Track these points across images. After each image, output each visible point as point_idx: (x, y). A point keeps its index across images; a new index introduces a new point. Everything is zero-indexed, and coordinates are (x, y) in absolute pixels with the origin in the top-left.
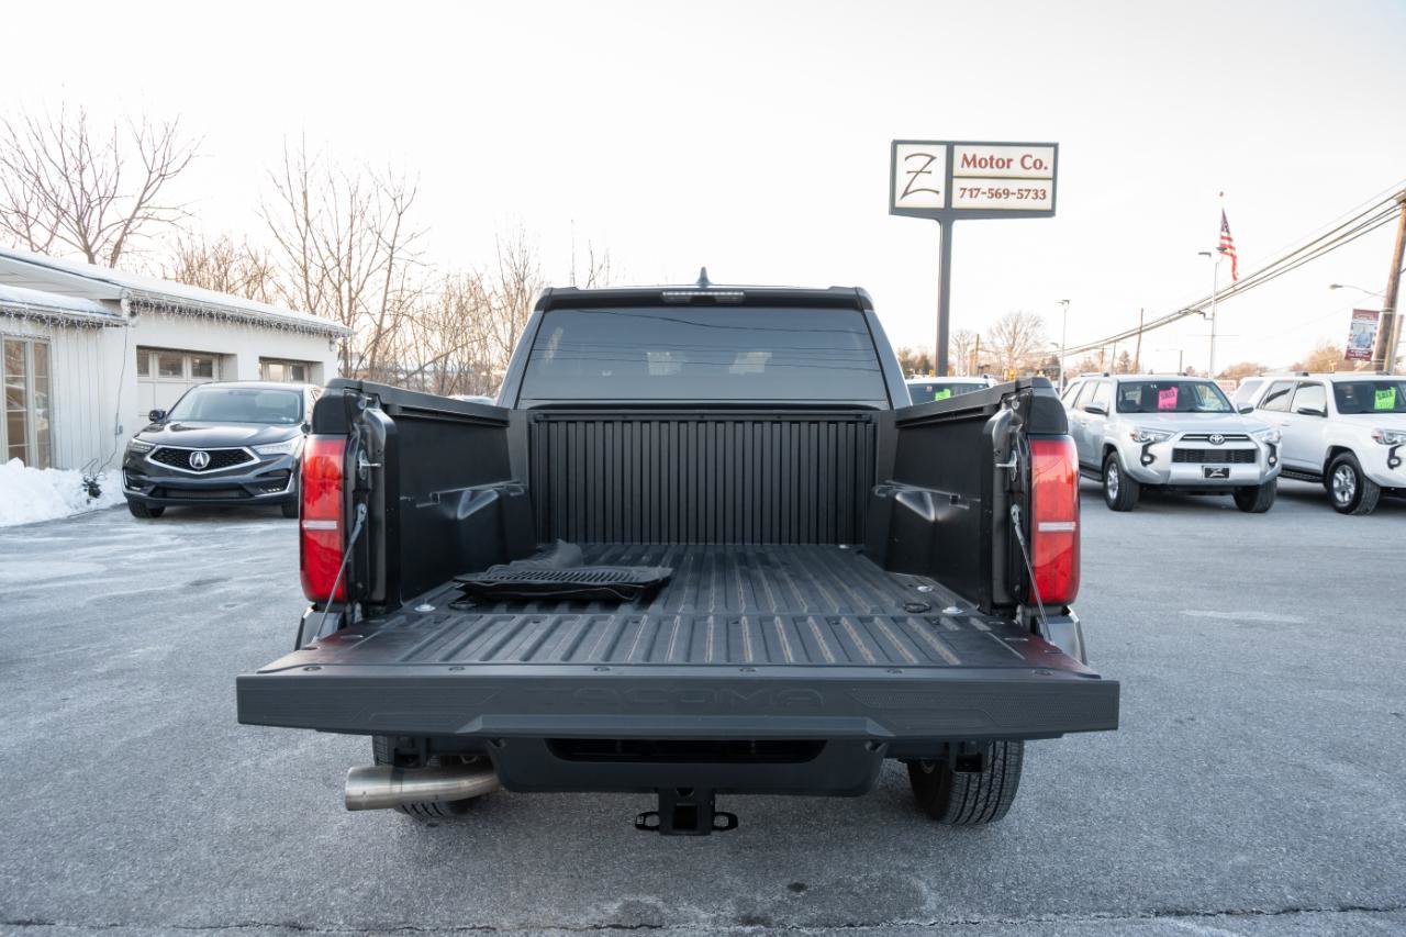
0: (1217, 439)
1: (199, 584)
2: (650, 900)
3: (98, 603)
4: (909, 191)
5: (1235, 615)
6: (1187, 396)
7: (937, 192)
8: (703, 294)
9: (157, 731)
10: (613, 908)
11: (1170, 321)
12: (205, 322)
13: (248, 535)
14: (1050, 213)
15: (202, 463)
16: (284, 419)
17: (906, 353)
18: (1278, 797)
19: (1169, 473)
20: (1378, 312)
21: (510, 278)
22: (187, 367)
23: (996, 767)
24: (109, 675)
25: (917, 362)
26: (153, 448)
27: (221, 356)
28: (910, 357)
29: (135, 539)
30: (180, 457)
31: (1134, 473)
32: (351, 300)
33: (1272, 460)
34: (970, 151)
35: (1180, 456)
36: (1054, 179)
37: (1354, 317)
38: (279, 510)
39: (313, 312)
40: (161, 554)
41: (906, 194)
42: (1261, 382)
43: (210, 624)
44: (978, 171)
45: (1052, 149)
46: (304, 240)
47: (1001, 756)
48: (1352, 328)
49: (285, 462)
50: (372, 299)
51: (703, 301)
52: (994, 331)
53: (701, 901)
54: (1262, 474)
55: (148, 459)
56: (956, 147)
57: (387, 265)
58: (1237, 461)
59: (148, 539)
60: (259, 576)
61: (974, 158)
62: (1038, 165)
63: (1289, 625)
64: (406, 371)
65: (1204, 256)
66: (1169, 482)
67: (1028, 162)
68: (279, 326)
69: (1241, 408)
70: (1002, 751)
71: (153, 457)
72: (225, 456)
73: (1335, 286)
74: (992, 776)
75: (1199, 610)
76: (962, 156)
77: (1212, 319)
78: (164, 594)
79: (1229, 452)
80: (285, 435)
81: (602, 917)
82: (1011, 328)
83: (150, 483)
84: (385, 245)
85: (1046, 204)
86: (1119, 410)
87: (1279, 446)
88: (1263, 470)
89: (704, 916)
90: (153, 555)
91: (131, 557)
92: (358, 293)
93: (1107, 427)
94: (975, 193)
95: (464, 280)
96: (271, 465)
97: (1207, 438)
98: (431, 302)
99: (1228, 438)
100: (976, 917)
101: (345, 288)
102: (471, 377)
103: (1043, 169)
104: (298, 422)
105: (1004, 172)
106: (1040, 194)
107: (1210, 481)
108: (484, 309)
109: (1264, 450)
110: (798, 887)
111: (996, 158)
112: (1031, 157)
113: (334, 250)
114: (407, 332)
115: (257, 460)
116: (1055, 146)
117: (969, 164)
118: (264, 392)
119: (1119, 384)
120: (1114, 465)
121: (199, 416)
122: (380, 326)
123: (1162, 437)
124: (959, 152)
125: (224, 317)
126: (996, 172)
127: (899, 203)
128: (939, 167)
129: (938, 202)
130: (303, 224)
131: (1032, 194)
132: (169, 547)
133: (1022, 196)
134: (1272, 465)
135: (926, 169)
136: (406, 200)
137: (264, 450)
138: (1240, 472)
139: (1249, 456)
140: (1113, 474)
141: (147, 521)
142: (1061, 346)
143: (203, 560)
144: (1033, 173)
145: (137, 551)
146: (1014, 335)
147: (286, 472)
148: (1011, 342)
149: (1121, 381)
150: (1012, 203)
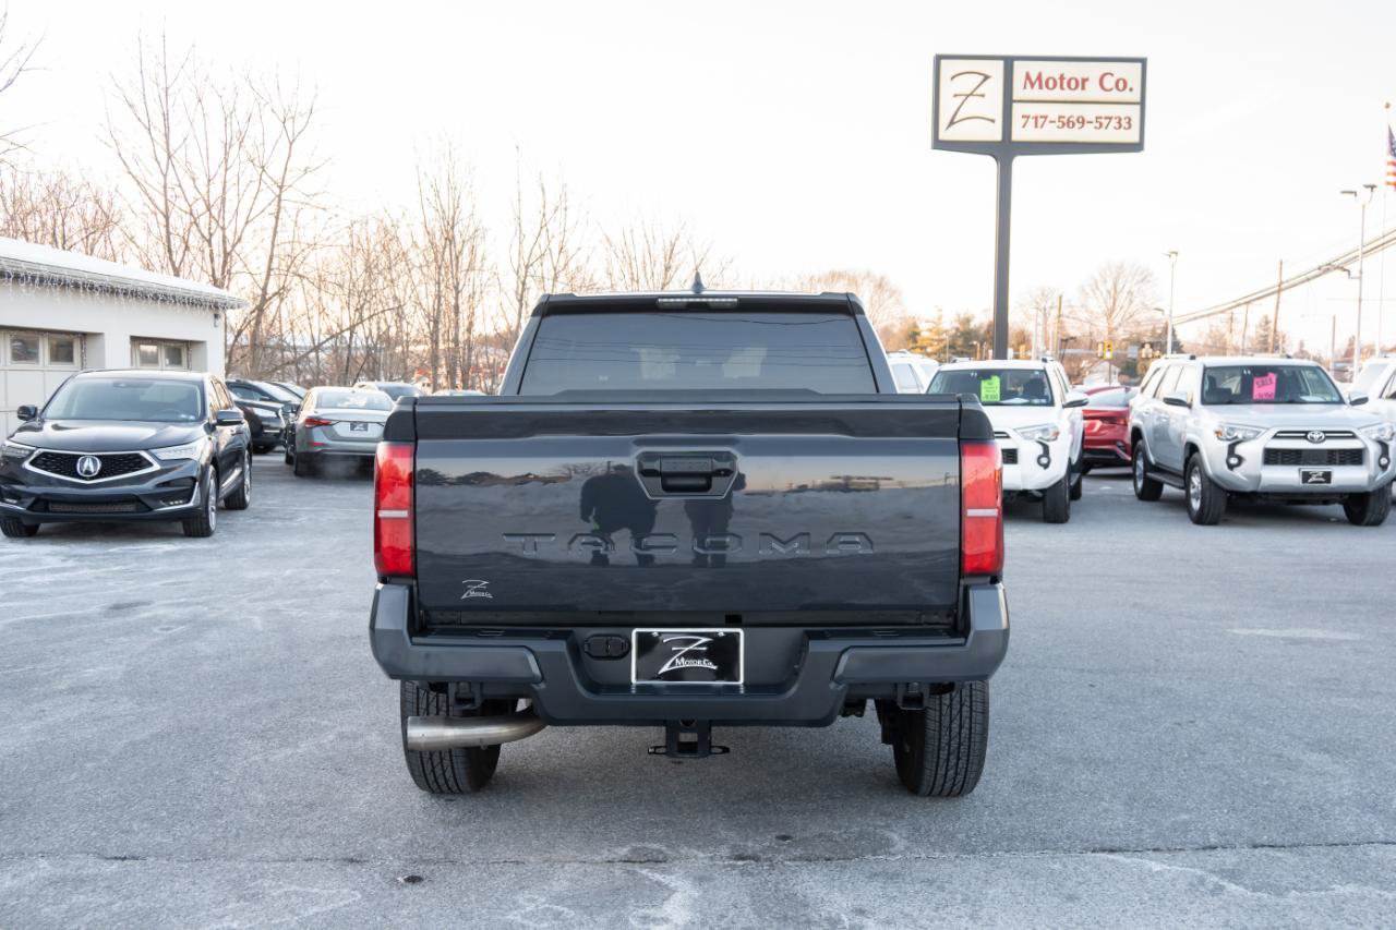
0: (1316, 436)
1: (118, 608)
2: (656, 846)
3: (17, 626)
4: (956, 120)
5: (1287, 633)
6: (1290, 385)
7: (993, 121)
8: (698, 300)
9: (152, 736)
10: (624, 851)
11: (1308, 280)
12: (69, 292)
13: (150, 556)
14: (1137, 147)
15: (92, 470)
16: (183, 416)
17: (968, 321)
18: (1242, 776)
19: (1259, 478)
21: (437, 226)
22: (44, 350)
23: (963, 735)
24: (72, 691)
25: (982, 331)
26: (32, 452)
27: (84, 336)
28: (972, 325)
29: (18, 560)
30: (64, 462)
31: (1219, 478)
32: (227, 255)
33: (1384, 461)
34: (1034, 68)
35: (1272, 457)
36: (1142, 103)
38: (179, 527)
39: (177, 273)
40: (58, 576)
41: (952, 123)
42: (1384, 366)
43: (153, 646)
44: (1045, 94)
45: (1139, 65)
46: (165, 176)
47: (967, 725)
49: (192, 468)
50: (253, 255)
51: (698, 307)
52: (1088, 290)
53: (699, 846)
54: (1372, 479)
55: (27, 465)
56: (1016, 63)
57: (273, 208)
58: (1343, 463)
59: (35, 561)
60: (183, 600)
61: (1039, 77)
62: (1121, 85)
63: (1342, 641)
64: (295, 348)
65: (1348, 195)
66: (1259, 489)
67: (1109, 82)
68: (156, 297)
69: (1353, 399)
70: (968, 721)
71: (33, 463)
72: (119, 461)
74: (960, 744)
75: (1249, 628)
76: (1024, 74)
77: (1360, 278)
78: (86, 618)
79: (1331, 452)
80: (189, 436)
81: (614, 856)
82: (1110, 285)
83: (30, 495)
84: (270, 182)
85: (1132, 136)
86: (1204, 402)
87: (1392, 445)
88: (1372, 474)
89: (702, 855)
90: (48, 578)
91: (25, 579)
92: (234, 246)
93: (1190, 422)
94: (1040, 121)
95: (373, 226)
96: (175, 472)
97: (1304, 435)
98: (329, 258)
99: (1329, 435)
100: (937, 854)
101: (217, 240)
102: (381, 357)
103: (1127, 90)
104: (200, 419)
105: (1078, 95)
106: (1124, 123)
107: (1309, 487)
108: (401, 266)
109: (1373, 451)
110: (785, 838)
111: (1067, 77)
112: (1112, 75)
113: (203, 190)
114: (297, 300)
115: (156, 467)
116: (1143, 61)
117: (1032, 85)
118: (157, 383)
119: (1206, 369)
120: (1197, 468)
121: (73, 414)
122: (264, 290)
123: (1251, 435)
124: (1020, 69)
125: (92, 287)
126: (1067, 94)
127: (943, 136)
128: (995, 87)
129: (994, 133)
130: (163, 157)
131: (1114, 123)
132: (64, 570)
133: (1101, 124)
134: (1384, 468)
135: (978, 92)
136: (300, 123)
137: (165, 454)
138: (1345, 477)
139: (1355, 457)
140: (1196, 480)
141: (22, 541)
142: (1167, 312)
143: (110, 584)
144: (1115, 95)
145: (29, 573)
146: (1114, 294)
147: (190, 481)
148: (1110, 305)
149: (1208, 365)
150: (1088, 134)
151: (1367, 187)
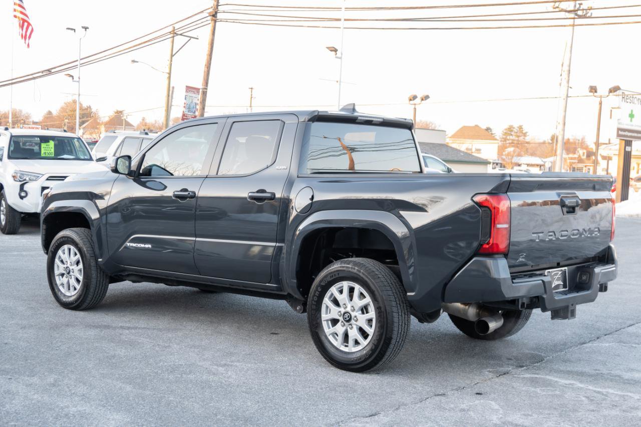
11: (34, 78)
20: (199, 89)
37: (187, 91)
48: (185, 99)
65: (70, 31)
73: (134, 61)
151: (83, 27)
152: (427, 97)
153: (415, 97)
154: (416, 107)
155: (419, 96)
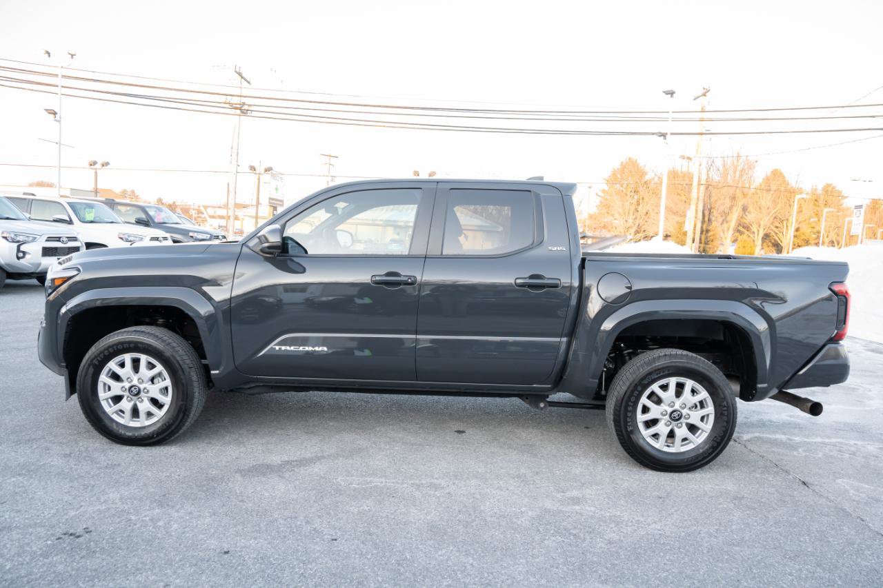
0: (65, 239)
19: (36, 264)
35: (45, 252)
66: (37, 271)
79: (69, 249)
97: (58, 239)
99: (69, 239)
123: (31, 239)
152: (107, 164)
153: (95, 163)
154: (98, 171)
155: (100, 162)
